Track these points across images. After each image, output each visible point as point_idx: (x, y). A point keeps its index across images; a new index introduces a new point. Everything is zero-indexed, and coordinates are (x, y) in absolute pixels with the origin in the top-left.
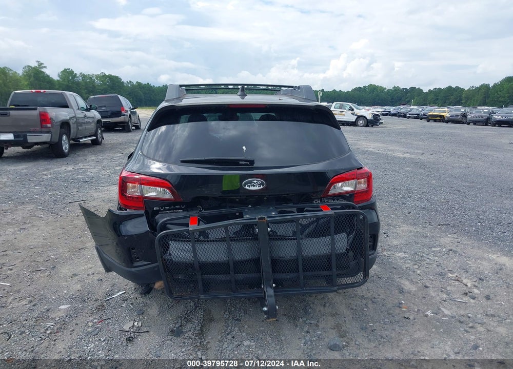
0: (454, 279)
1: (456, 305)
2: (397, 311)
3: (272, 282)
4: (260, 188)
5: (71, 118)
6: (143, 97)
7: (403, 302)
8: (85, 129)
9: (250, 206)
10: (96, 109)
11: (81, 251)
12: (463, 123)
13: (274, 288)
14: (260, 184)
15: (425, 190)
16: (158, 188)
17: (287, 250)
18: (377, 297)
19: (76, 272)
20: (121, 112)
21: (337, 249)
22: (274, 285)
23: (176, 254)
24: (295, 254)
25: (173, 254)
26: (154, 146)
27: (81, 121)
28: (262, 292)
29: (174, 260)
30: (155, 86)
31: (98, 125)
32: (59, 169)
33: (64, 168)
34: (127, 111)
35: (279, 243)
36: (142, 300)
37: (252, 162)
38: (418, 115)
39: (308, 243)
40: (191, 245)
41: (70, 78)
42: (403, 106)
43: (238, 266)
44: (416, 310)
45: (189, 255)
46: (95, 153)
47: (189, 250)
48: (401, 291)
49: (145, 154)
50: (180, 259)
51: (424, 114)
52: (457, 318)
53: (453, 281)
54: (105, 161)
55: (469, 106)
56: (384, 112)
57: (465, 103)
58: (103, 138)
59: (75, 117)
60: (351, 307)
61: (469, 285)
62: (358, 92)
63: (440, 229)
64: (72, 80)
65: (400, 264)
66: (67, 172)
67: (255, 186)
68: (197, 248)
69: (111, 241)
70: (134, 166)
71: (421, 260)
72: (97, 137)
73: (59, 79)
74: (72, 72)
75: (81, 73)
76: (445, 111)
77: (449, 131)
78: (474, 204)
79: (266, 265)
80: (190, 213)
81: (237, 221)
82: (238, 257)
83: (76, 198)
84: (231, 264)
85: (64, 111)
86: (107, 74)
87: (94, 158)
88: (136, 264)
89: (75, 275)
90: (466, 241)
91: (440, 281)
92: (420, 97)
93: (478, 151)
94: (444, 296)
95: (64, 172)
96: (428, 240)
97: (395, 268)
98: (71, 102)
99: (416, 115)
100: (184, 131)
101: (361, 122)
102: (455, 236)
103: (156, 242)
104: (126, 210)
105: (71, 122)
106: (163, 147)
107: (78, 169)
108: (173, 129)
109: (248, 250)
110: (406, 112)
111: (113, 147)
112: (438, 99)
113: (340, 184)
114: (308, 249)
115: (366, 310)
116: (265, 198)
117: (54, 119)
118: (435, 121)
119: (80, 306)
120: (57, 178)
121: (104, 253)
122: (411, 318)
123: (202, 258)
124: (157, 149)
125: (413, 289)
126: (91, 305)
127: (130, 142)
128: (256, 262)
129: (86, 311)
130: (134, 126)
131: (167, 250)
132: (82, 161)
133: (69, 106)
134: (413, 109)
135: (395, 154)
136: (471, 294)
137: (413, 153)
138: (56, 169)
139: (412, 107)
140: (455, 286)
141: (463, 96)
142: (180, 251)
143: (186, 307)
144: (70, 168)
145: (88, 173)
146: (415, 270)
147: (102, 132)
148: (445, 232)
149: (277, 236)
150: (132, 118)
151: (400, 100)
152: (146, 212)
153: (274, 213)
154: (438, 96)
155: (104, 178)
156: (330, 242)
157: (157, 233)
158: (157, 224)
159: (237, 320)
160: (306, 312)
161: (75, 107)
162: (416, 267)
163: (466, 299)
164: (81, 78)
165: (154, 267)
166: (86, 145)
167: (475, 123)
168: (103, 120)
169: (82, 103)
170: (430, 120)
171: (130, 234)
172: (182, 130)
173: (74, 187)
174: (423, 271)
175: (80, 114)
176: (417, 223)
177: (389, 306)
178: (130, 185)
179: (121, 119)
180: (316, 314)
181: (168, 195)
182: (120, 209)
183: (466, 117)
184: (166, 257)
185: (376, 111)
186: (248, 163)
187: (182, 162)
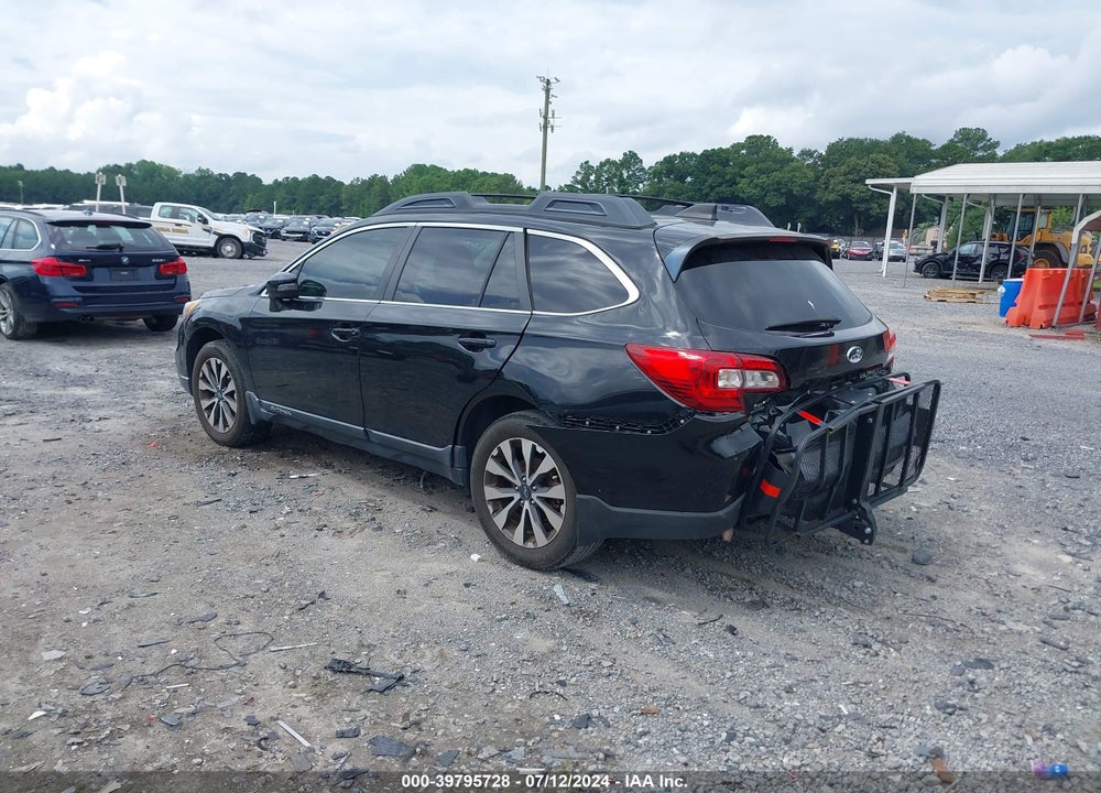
4: (860, 360)
14: (861, 355)
67: (858, 357)
101: (228, 248)
112: (295, 200)
141: (343, 196)
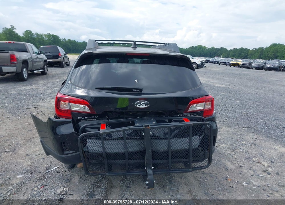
0: (256, 161)
1: (259, 178)
2: (225, 182)
3: (152, 165)
4: (146, 107)
5: (29, 58)
6: (72, 48)
7: (228, 176)
8: (37, 65)
9: (138, 117)
10: (44, 54)
11: (32, 139)
12: (250, 68)
13: (153, 169)
14: (146, 104)
15: (233, 106)
16: (80, 105)
17: (162, 146)
18: (212, 172)
19: (28, 153)
20: (59, 56)
21: (193, 146)
22: (153, 167)
23: (91, 148)
24: (167, 149)
25: (90, 148)
26: (78, 77)
27: (35, 60)
28: (145, 172)
29: (90, 151)
30: (79, 42)
31: (45, 63)
32: (21, 88)
33: (24, 87)
34: (62, 55)
35: (157, 141)
36: (69, 172)
37: (141, 90)
38: (225, 63)
39: (175, 142)
40: (101, 142)
41: (30, 35)
42: (217, 58)
43: (131, 155)
44: (236, 182)
45: (100, 148)
46: (43, 79)
47: (100, 145)
48: (226, 169)
49: (73, 83)
50: (94, 151)
51: (228, 63)
52: (261, 187)
53: (256, 163)
54: (49, 84)
55: (252, 59)
56: (206, 60)
57: (250, 57)
58: (48, 71)
59: (31, 58)
60: (197, 179)
61: (266, 165)
62: (192, 49)
63: (245, 130)
64: (31, 37)
65: (224, 151)
66: (26, 90)
67: (143, 105)
68: (105, 144)
69: (49, 136)
70: (65, 90)
71: (236, 149)
72: (44, 70)
73: (23, 36)
74: (31, 32)
75: (36, 33)
76: (240, 61)
77: (243, 72)
78: (262, 115)
79: (148, 155)
80: (101, 121)
81: (131, 127)
82: (131, 150)
83: (31, 106)
84: (127, 154)
85: (24, 54)
86: (51, 34)
87: (42, 82)
88: (65, 153)
89: (27, 155)
90: (260, 137)
91: (249, 163)
92: (225, 53)
93: (260, 84)
94: (252, 173)
95: (24, 90)
96: (238, 137)
97: (221, 154)
98: (29, 49)
99: (224, 63)
100: (96, 68)
101: (194, 66)
102: (254, 134)
103: (79, 140)
104: (60, 118)
105: (29, 61)
106: (84, 78)
107: (32, 88)
108: (90, 67)
109: (137, 145)
110: (218, 61)
111: (54, 76)
112: (235, 54)
113: (195, 105)
114: (175, 145)
115: (206, 181)
116: (148, 113)
117: (19, 58)
118: (234, 66)
119: (30, 176)
120: (19, 94)
121: (46, 144)
122: (234, 187)
123: (108, 150)
124: (80, 79)
125: (233, 167)
126: (37, 175)
127: (63, 74)
128: (142, 153)
129: (33, 180)
130: (66, 64)
131: (86, 145)
132: (35, 84)
133: (28, 51)
134: (222, 59)
135: (214, 84)
136: (267, 171)
137: (225, 84)
138: (19, 88)
139: (222, 58)
140: (257, 166)
141: (249, 53)
142: (94, 146)
143: (96, 178)
144: (28, 88)
145: (39, 91)
146: (233, 155)
147: (47, 67)
148: (247, 132)
149: (156, 137)
150: (65, 60)
151: (215, 54)
152: (73, 120)
153: (154, 123)
154: (235, 53)
155: (48, 94)
156: (189, 141)
157: (79, 134)
158: (80, 128)
159: (128, 187)
160: (171, 182)
161: (32, 52)
162: (233, 153)
163: (265, 175)
164: (36, 36)
165: (77, 155)
166: (37, 75)
167: (256, 68)
168: (48, 60)
169: (36, 50)
170: (232, 66)
171: (62, 133)
172: (95, 68)
173: (30, 99)
174: (238, 156)
175: (34, 56)
176: (231, 126)
177: (220, 178)
178: (63, 102)
179: (58, 60)
180: (177, 184)
181: (87, 110)
182: (56, 118)
183: (251, 65)
184: (85, 149)
185: (202, 60)
186: (139, 91)
187: (97, 88)
